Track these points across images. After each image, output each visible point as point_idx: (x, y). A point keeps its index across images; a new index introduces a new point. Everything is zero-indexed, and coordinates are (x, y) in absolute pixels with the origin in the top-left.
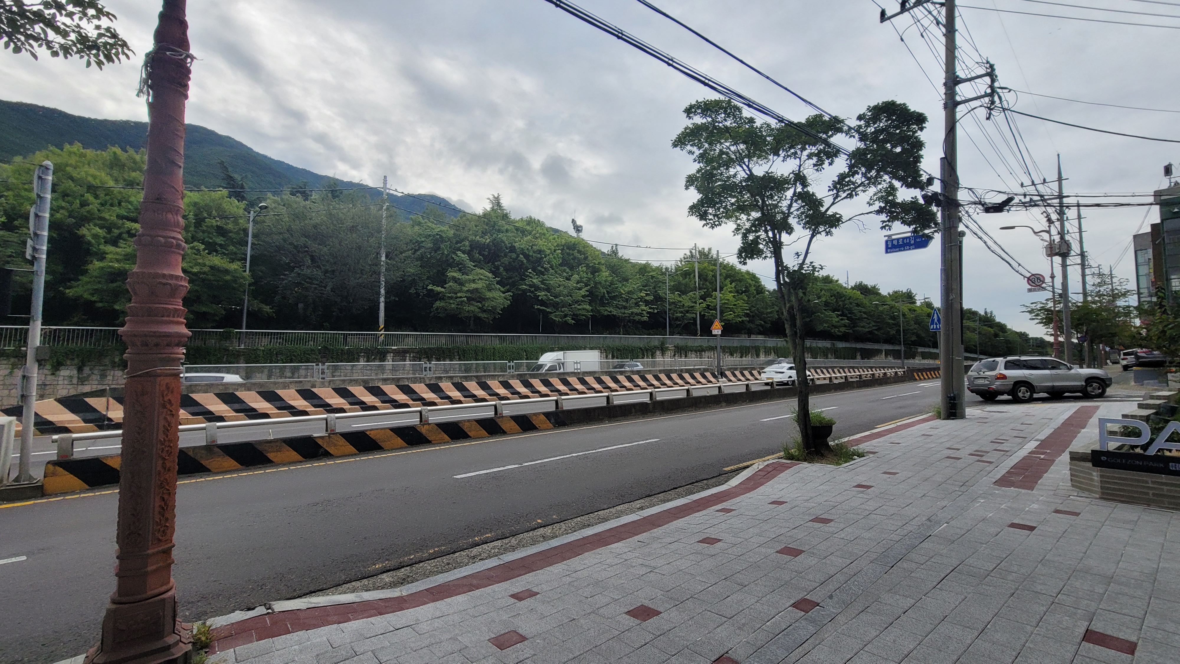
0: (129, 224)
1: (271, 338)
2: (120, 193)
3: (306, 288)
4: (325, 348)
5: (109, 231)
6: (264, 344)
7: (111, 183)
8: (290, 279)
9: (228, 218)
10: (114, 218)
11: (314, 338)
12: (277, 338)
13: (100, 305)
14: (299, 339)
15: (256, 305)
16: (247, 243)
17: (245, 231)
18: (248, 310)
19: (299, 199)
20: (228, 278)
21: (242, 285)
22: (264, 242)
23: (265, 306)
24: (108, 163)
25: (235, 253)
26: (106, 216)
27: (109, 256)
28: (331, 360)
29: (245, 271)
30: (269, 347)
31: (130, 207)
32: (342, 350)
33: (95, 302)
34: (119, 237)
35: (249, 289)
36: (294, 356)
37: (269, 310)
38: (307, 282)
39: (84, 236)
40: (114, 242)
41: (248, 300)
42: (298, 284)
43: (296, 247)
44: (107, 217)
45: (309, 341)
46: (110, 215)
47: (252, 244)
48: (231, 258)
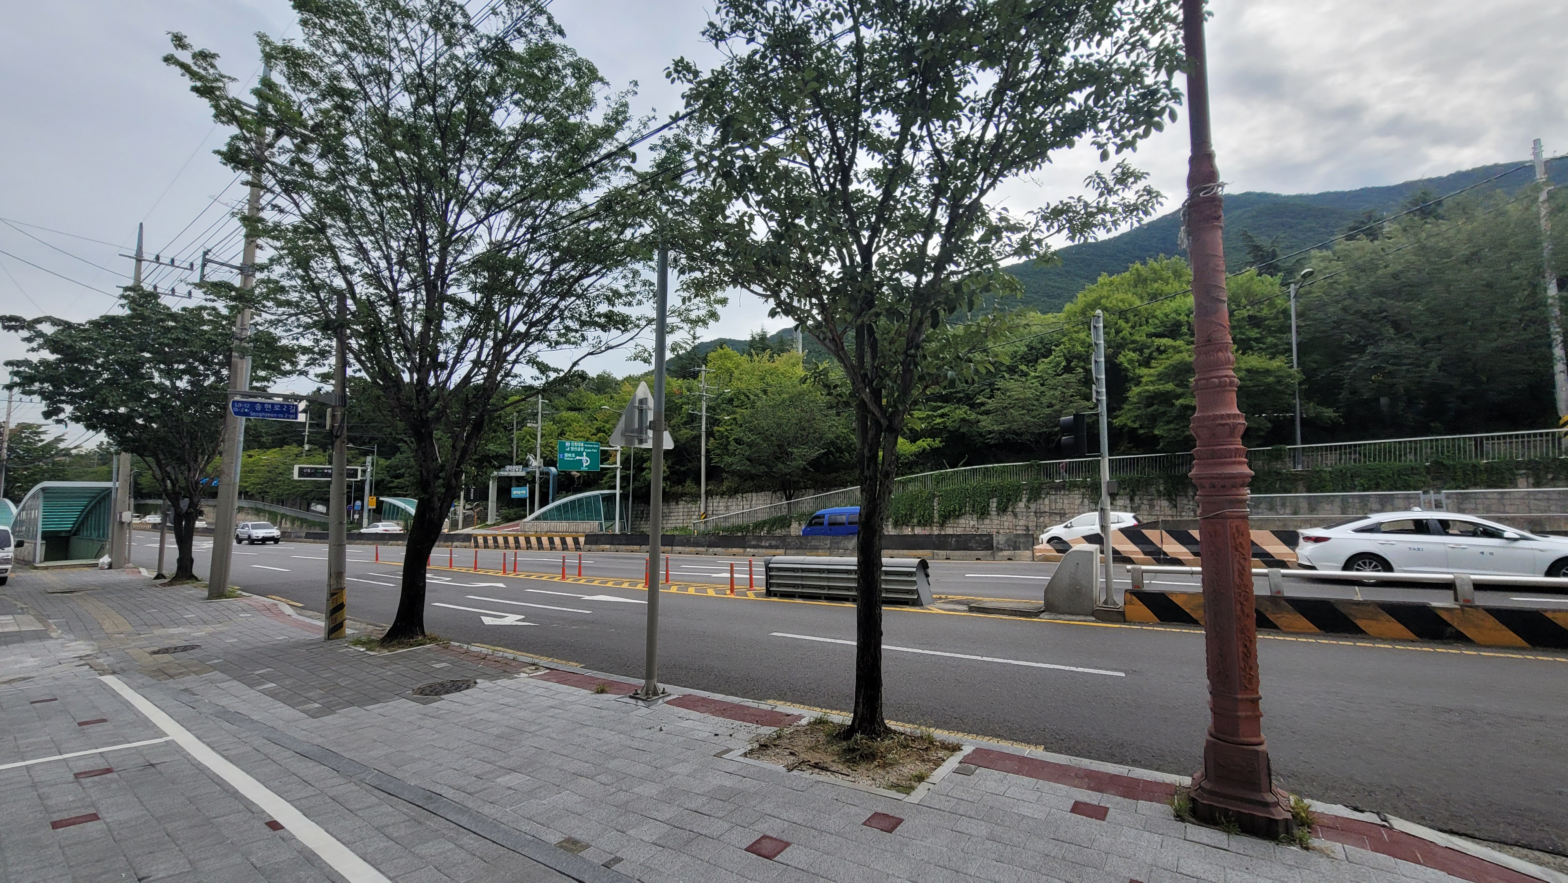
0: (1158, 341)
1: (1340, 454)
2: (1146, 309)
3: (1389, 372)
4: (1438, 464)
5: (1141, 351)
6: (1329, 463)
7: (1138, 303)
8: (1360, 364)
9: (1260, 302)
10: (1144, 338)
11: (1415, 449)
12: (1350, 453)
13: (1142, 431)
14: (1387, 452)
15: (1312, 409)
16: (1290, 327)
17: (1286, 313)
18: (1302, 418)
19: (1363, 242)
20: (1271, 379)
21: (1288, 386)
22: (1315, 320)
23: (1325, 410)
24: (1132, 282)
25: (1276, 345)
26: (1136, 337)
27: (1144, 380)
28: (1453, 483)
29: (1292, 367)
30: (1339, 466)
31: (1157, 322)
32: (1474, 466)
33: (1136, 429)
34: (1150, 357)
35: (1300, 390)
36: (1382, 478)
37: (1333, 415)
38: (1393, 364)
39: (1121, 363)
40: (1146, 363)
41: (1301, 405)
42: (1376, 370)
43: (1365, 316)
44: (1138, 339)
45: (1405, 454)
46: (1141, 337)
47: (1297, 327)
48: (1271, 353)
